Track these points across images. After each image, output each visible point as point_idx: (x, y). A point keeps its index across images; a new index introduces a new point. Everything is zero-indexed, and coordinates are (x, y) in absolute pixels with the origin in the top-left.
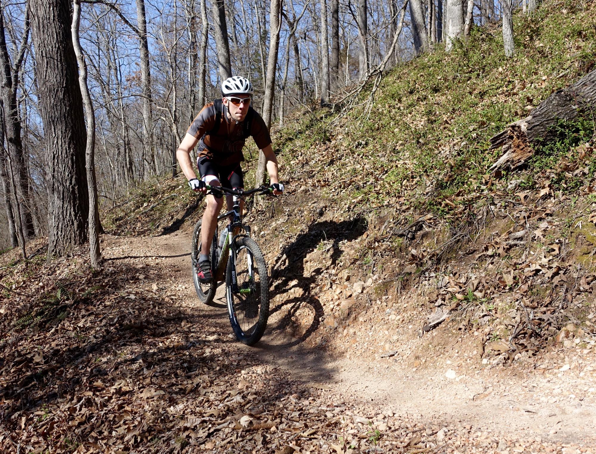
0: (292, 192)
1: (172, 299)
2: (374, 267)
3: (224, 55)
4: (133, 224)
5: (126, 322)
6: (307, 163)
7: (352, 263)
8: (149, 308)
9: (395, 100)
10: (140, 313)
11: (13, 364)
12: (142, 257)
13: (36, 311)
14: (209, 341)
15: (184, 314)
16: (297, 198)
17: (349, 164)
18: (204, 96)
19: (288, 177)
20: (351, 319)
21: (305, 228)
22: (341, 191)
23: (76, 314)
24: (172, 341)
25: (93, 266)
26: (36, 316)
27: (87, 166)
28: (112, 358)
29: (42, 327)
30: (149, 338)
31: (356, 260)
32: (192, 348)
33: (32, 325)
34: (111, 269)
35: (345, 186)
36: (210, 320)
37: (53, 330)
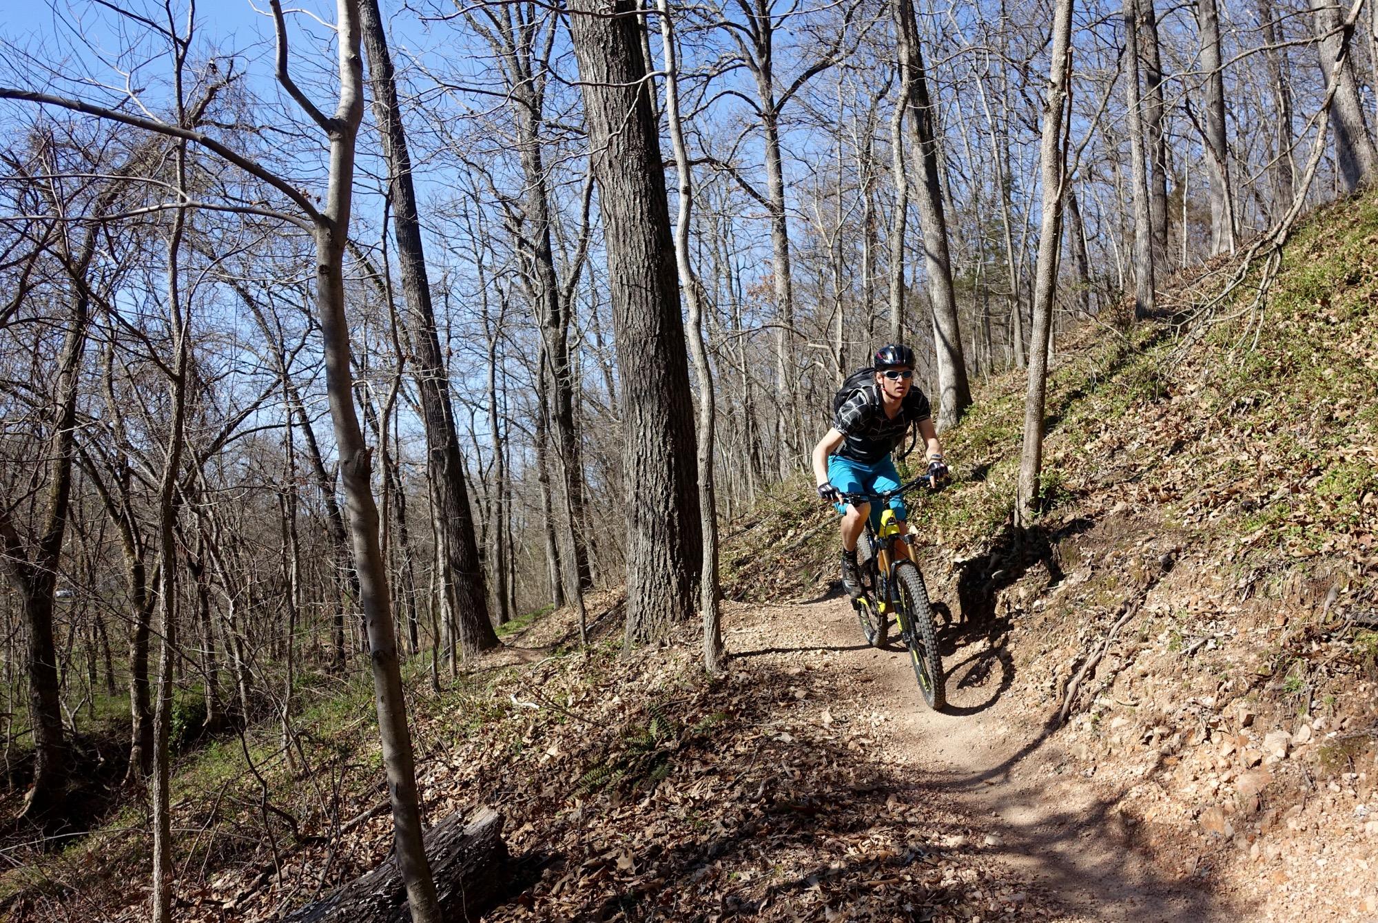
0: (1097, 515)
1: (862, 745)
2: (1312, 699)
3: (935, 237)
4: (770, 573)
5: (779, 795)
6: (1121, 447)
7: (1255, 685)
8: (820, 764)
9: (1314, 302)
10: (804, 776)
11: (582, 869)
12: (796, 650)
13: (615, 760)
14: (949, 850)
15: (890, 781)
16: (1108, 529)
17: (1221, 451)
18: (902, 322)
19: (1082, 480)
20: (1267, 821)
21: (1132, 596)
22: (1209, 513)
23: (684, 769)
24: (873, 846)
25: (708, 669)
26: (615, 768)
27: (701, 482)
28: (760, 876)
29: (628, 794)
30: (828, 836)
31: (1264, 679)
32: (915, 864)
33: (608, 787)
34: (742, 676)
35: (1218, 502)
36: (943, 796)
37: (646, 802)
